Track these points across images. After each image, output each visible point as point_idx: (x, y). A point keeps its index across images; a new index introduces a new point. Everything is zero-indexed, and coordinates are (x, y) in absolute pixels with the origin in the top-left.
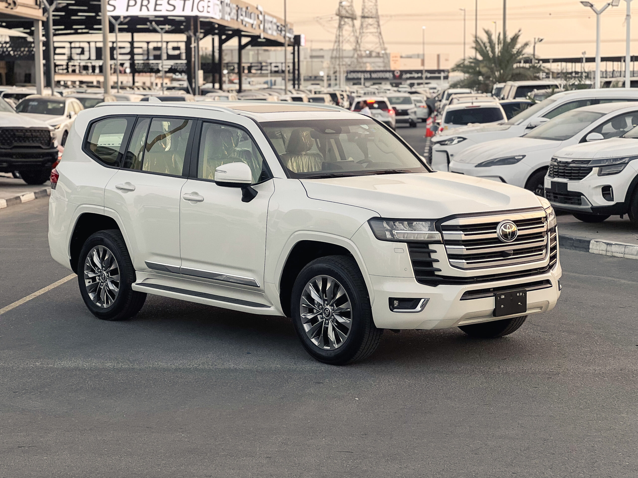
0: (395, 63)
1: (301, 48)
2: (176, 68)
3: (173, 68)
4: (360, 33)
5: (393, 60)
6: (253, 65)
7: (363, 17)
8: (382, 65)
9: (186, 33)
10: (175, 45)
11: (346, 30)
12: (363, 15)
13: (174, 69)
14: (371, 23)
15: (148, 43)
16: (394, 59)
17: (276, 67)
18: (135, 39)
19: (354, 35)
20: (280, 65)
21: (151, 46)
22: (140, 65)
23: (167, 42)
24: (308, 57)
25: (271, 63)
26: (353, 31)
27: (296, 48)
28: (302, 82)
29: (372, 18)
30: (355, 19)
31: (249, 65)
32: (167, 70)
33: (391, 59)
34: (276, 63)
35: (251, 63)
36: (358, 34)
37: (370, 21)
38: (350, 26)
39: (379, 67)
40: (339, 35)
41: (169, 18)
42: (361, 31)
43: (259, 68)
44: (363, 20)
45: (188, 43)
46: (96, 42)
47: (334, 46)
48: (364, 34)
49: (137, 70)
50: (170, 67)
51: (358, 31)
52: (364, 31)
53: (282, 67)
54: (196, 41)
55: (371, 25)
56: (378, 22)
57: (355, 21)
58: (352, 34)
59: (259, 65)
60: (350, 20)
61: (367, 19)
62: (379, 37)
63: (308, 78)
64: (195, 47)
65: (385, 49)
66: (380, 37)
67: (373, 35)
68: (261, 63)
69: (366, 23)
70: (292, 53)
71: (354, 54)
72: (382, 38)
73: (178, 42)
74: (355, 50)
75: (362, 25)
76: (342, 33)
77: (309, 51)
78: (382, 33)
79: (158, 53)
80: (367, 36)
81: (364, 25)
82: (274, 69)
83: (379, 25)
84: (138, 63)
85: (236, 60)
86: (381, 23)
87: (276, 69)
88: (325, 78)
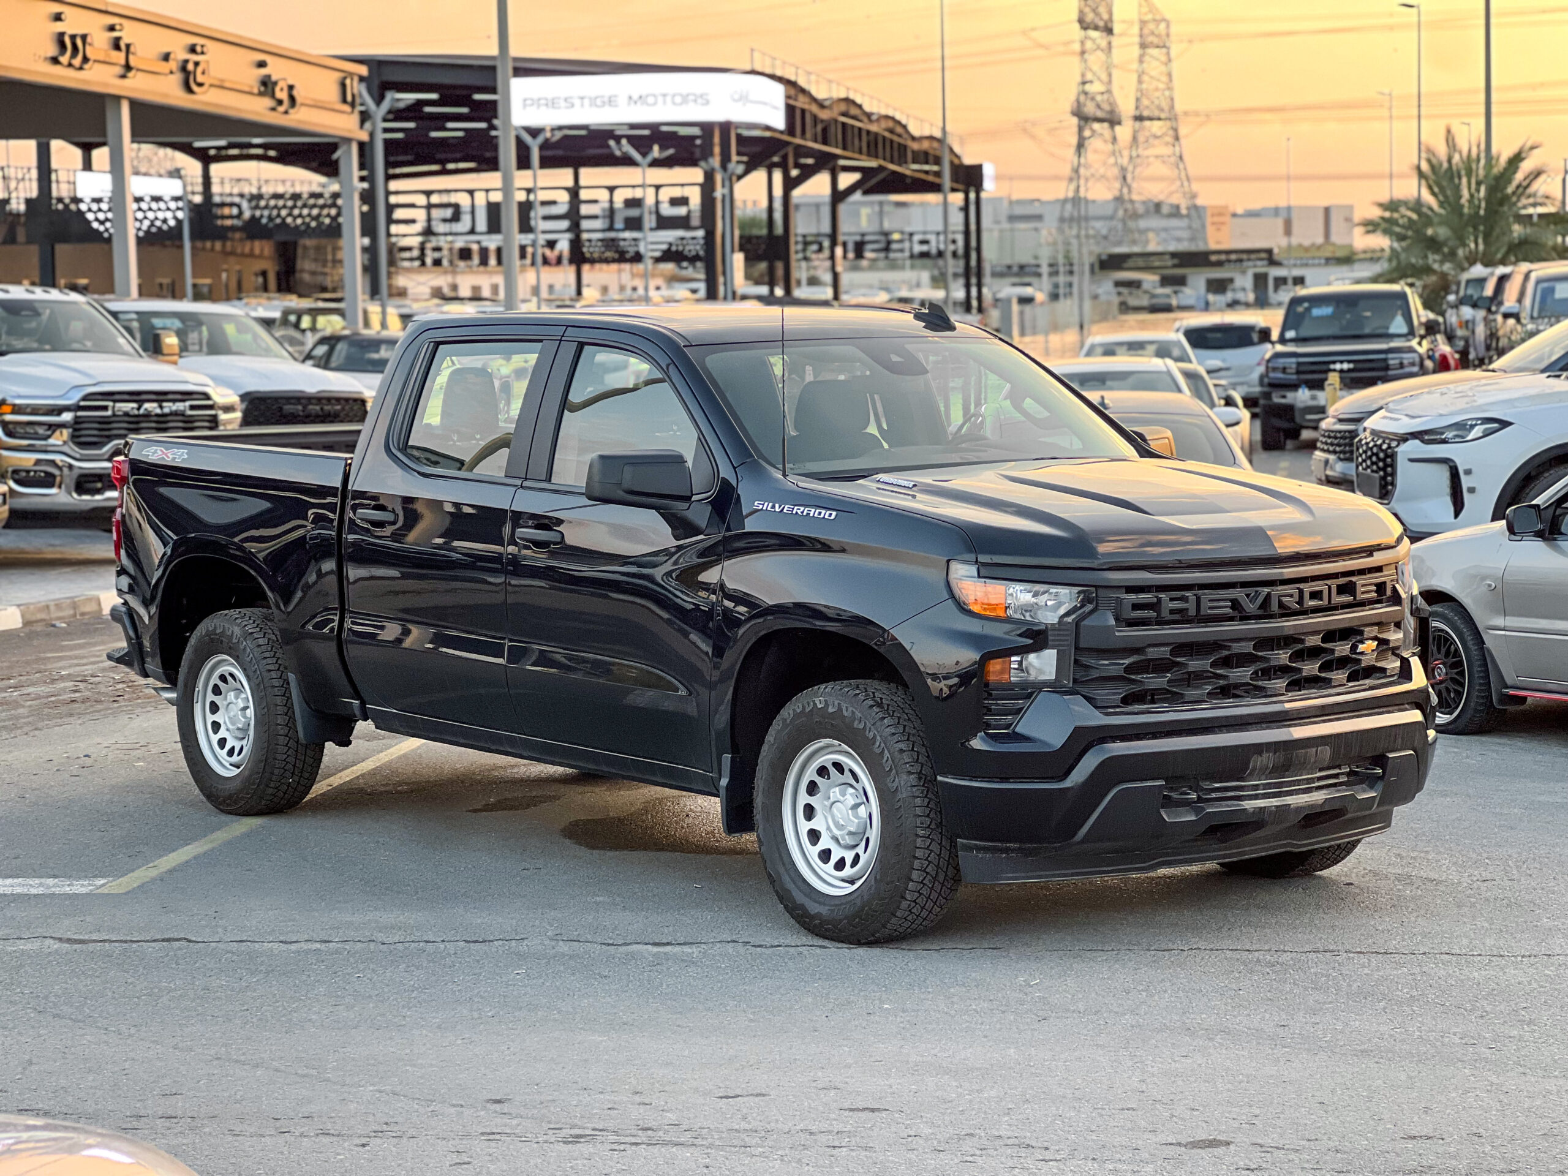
0: (1219, 230)
1: (983, 195)
2: (680, 248)
3: (674, 248)
4: (1131, 158)
5: (1213, 224)
6: (867, 238)
7: (1139, 118)
8: (1185, 234)
9: (703, 163)
10: (677, 192)
11: (1096, 151)
12: (1138, 113)
13: (677, 252)
14: (1159, 133)
15: (611, 189)
16: (1216, 219)
17: (924, 242)
18: (582, 183)
19: (1116, 163)
20: (932, 238)
21: (620, 197)
22: (593, 243)
23: (658, 187)
24: (1003, 218)
25: (911, 235)
26: (1114, 153)
27: (972, 196)
28: (987, 279)
29: (1159, 119)
30: (1119, 123)
31: (858, 238)
32: (658, 254)
33: (1209, 220)
34: (925, 233)
35: (863, 235)
36: (1125, 161)
37: (1155, 127)
38: (1105, 141)
39: (1179, 240)
40: (1079, 165)
41: (664, 129)
42: (1134, 154)
43: (881, 245)
44: (1138, 124)
45: (707, 188)
46: (487, 191)
47: (1067, 190)
48: (1139, 161)
49: (588, 255)
50: (665, 247)
51: (1126, 153)
52: (1140, 151)
53: (938, 242)
54: (727, 183)
55: (1156, 137)
56: (1176, 130)
57: (1117, 128)
58: (1112, 160)
59: (882, 238)
60: (1106, 125)
61: (1147, 123)
62: (1178, 167)
63: (1005, 270)
64: (724, 196)
65: (1194, 196)
66: (1181, 166)
67: (1164, 162)
68: (886, 234)
69: (1147, 134)
70: (961, 209)
71: (1116, 211)
72: (1185, 169)
73: (683, 185)
74: (1119, 199)
75: (1135, 139)
76: (1086, 158)
77: (1005, 204)
78: (1185, 157)
79: (634, 212)
80: (1148, 165)
81: (1141, 139)
82: (918, 248)
83: (1177, 138)
84: (590, 241)
85: (826, 228)
86: (1182, 131)
87: (925, 248)
88: (1045, 270)
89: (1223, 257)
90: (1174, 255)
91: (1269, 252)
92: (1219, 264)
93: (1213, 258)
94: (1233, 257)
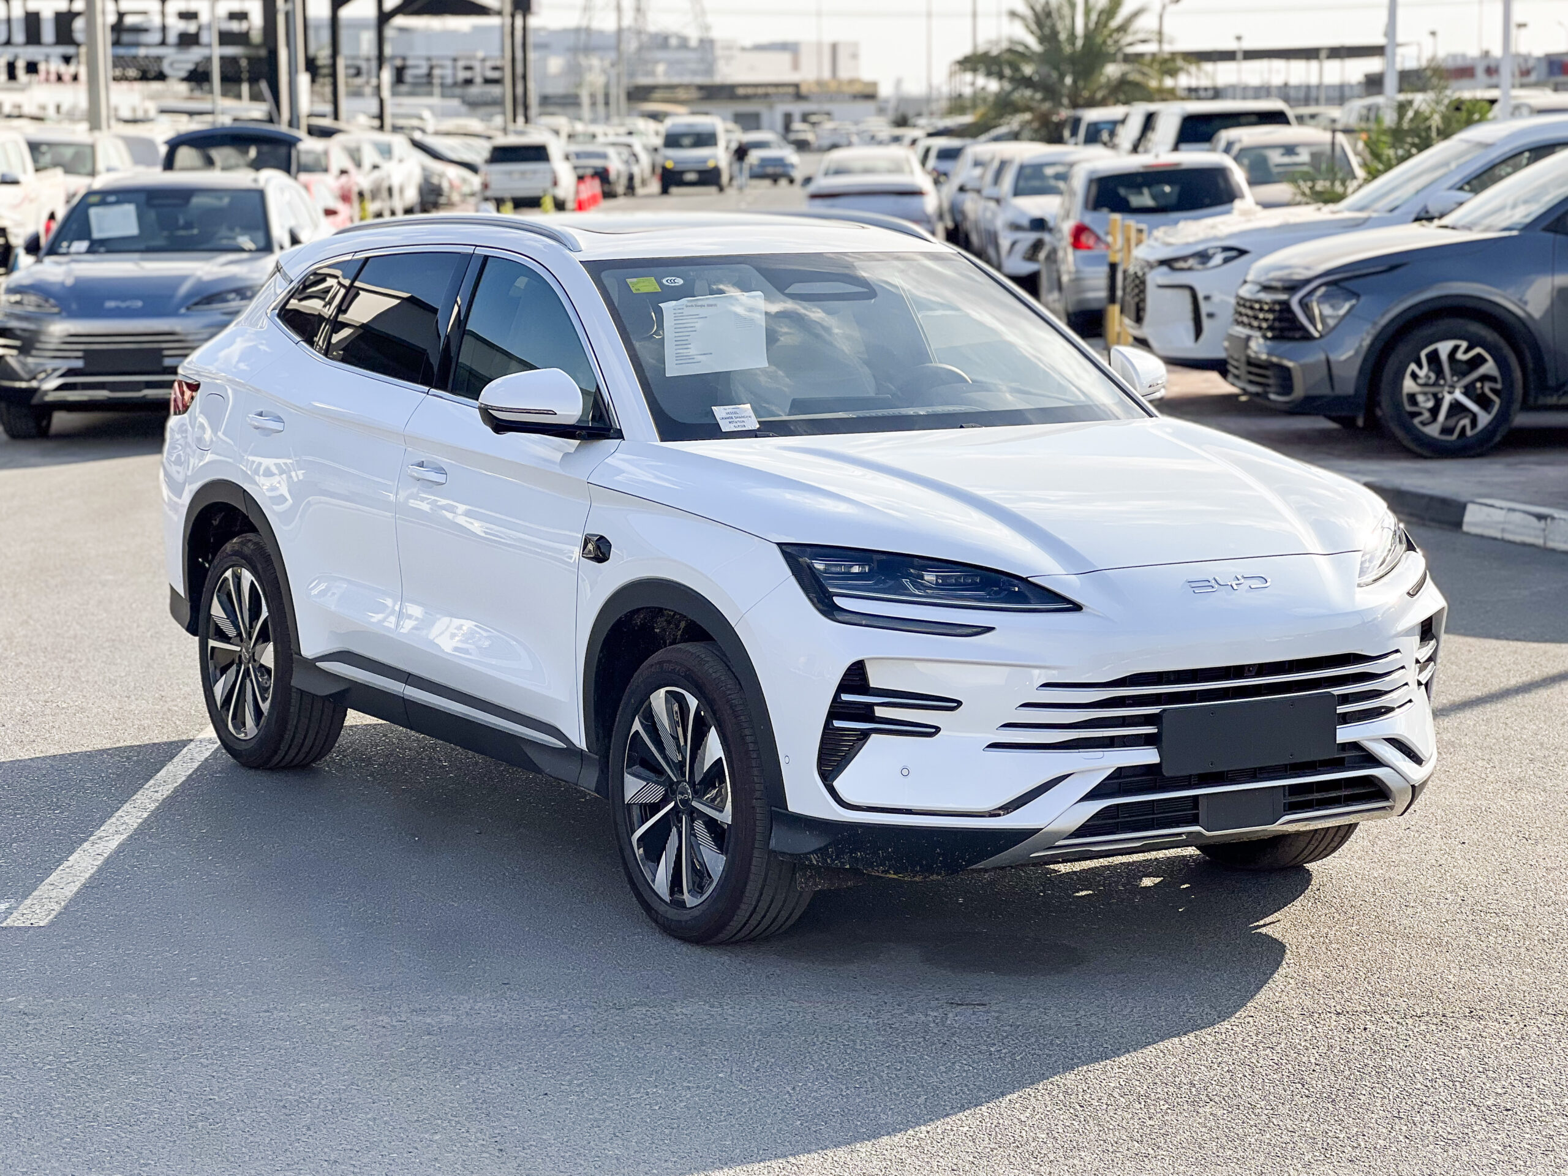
0: (729, 63)
1: (533, 21)
3: (200, 69)
5: (723, 57)
10: (235, 6)
15: (163, 1)
16: (726, 53)
17: (468, 68)
20: (477, 65)
21: (172, 8)
25: (455, 60)
27: (519, 22)
28: (534, 110)
33: (719, 52)
34: (469, 58)
35: (405, 60)
43: (423, 71)
45: (270, 2)
50: (191, 66)
53: (483, 68)
59: (424, 63)
64: (287, 12)
65: (707, 28)
68: (429, 59)
82: (462, 75)
85: (372, 50)
87: (468, 75)
88: (585, 100)
89: (750, 91)
90: (701, 88)
91: (797, 86)
92: (747, 98)
93: (741, 91)
94: (760, 91)
